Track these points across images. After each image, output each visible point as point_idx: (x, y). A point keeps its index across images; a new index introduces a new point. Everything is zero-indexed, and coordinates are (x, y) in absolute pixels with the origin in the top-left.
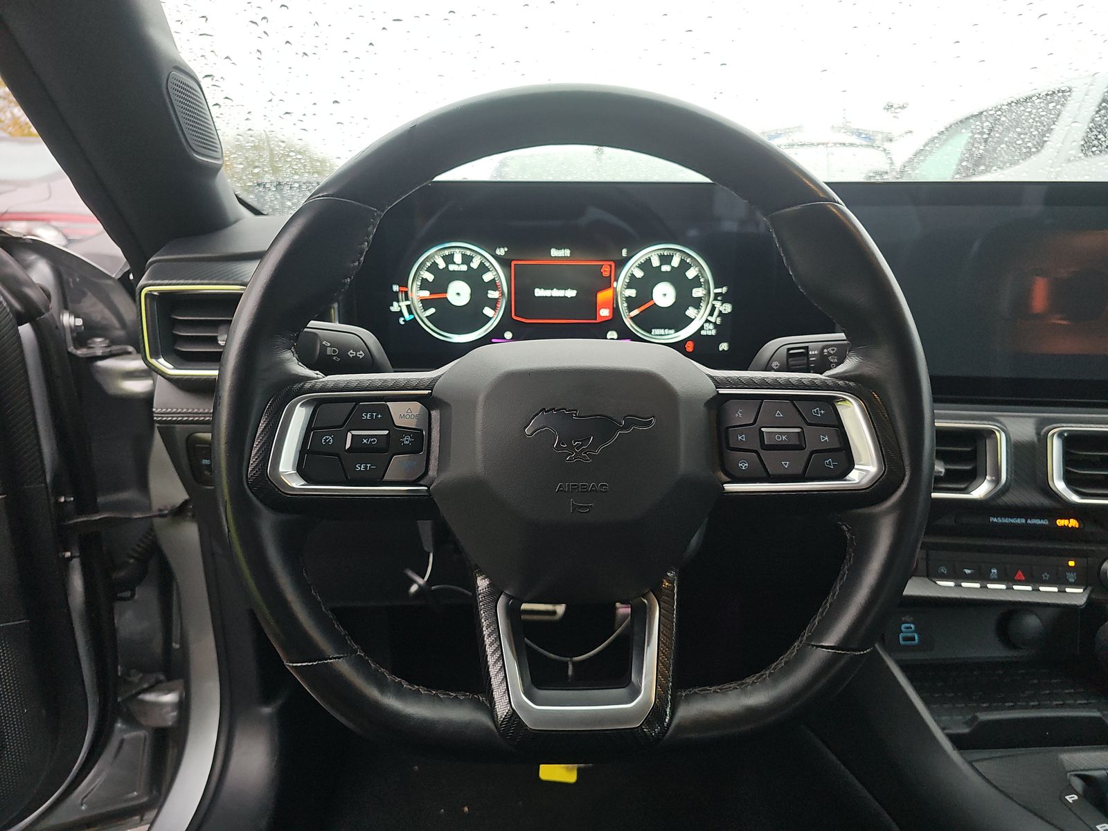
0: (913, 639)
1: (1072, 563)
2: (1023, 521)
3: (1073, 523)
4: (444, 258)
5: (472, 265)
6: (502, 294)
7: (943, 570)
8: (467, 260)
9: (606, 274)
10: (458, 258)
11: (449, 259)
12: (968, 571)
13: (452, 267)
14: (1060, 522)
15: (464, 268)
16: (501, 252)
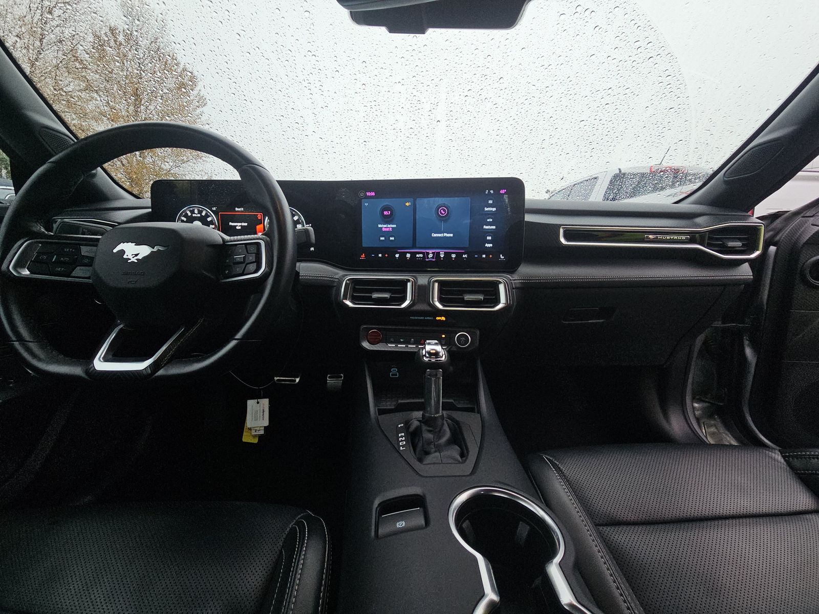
0: (396, 375)
1: (443, 336)
2: (423, 318)
3: (443, 318)
4: (190, 211)
5: (202, 214)
6: (216, 226)
7: (392, 340)
8: (200, 212)
9: (260, 218)
10: (196, 211)
11: (192, 212)
12: (402, 340)
13: (194, 215)
14: (438, 318)
15: (199, 215)
16: (214, 209)
